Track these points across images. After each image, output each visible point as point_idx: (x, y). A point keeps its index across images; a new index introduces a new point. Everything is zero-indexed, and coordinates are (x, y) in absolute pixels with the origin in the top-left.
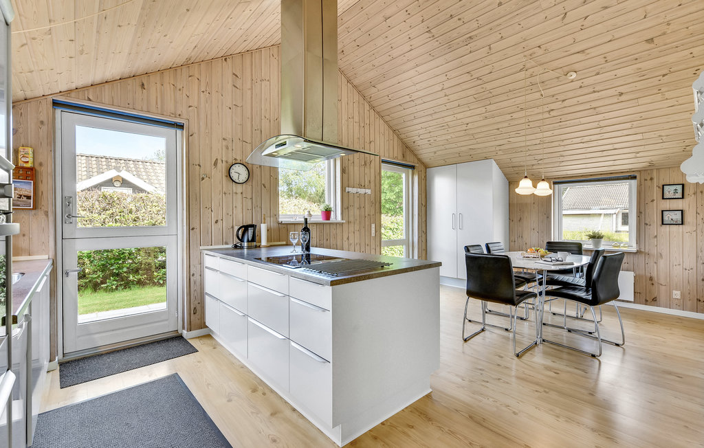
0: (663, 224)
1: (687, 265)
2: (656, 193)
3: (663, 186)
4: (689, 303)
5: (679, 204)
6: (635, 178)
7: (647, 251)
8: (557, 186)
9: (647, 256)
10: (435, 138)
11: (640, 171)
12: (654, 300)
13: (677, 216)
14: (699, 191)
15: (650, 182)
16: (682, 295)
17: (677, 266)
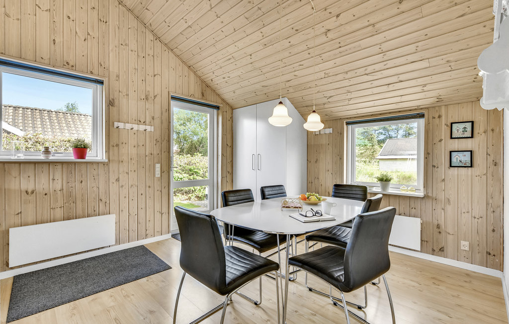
0: (451, 166)
1: (476, 213)
2: (444, 132)
3: (452, 124)
4: (478, 257)
5: (468, 144)
6: (422, 116)
7: (434, 196)
8: (350, 127)
9: (434, 202)
10: (228, 75)
11: (427, 108)
12: (442, 249)
13: (466, 158)
14: (489, 129)
15: (438, 119)
16: (471, 246)
17: (466, 214)
